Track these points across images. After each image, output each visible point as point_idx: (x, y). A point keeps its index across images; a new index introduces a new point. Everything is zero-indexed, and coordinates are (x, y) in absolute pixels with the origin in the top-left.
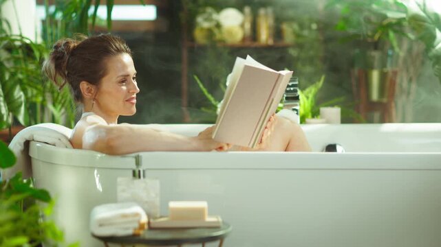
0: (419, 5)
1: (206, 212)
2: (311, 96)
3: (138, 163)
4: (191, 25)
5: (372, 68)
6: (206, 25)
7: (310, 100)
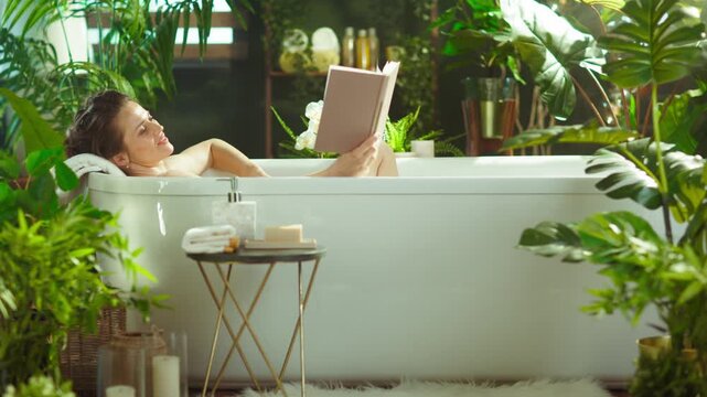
0: (528, 24)
1: (301, 235)
2: (402, 128)
3: (234, 187)
4: (277, 49)
5: (486, 100)
6: (293, 50)
7: (402, 133)
